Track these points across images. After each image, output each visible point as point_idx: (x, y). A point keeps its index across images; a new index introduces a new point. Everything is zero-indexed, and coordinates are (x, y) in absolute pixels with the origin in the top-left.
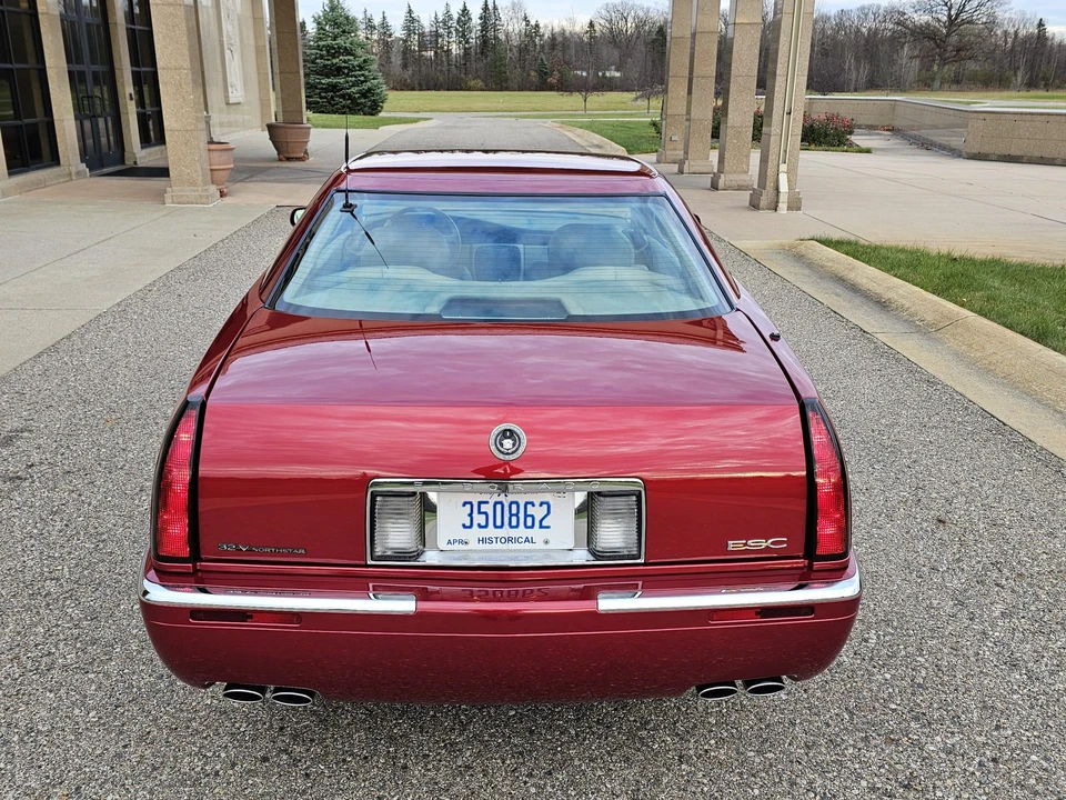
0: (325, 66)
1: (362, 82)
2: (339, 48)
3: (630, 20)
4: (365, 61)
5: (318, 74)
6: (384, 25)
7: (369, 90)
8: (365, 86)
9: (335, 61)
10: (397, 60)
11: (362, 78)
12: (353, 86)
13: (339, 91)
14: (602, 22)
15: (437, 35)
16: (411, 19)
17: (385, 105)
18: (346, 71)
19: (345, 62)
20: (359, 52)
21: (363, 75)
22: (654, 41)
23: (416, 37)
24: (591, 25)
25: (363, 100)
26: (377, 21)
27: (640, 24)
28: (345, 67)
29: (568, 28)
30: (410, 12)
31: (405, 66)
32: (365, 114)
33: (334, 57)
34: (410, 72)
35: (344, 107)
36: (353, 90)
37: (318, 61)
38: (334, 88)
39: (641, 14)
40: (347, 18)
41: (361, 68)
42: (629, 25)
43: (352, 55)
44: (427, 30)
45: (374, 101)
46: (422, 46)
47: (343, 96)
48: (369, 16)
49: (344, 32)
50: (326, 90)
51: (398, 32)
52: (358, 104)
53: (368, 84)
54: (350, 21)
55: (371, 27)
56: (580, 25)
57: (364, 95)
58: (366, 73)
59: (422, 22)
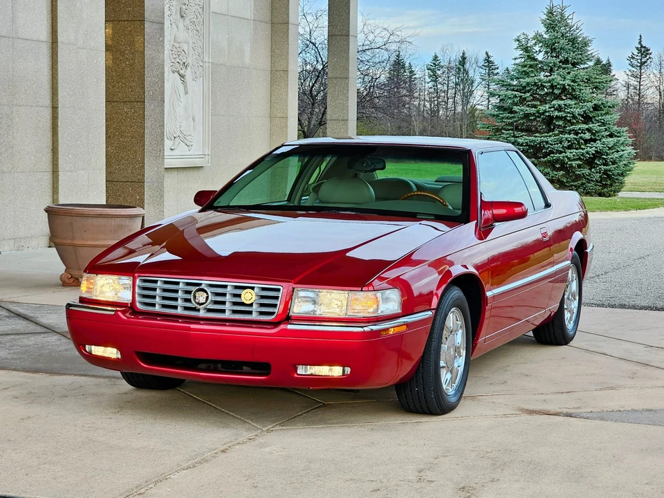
0: (527, 116)
1: (586, 141)
2: (552, 87)
4: (596, 108)
5: (517, 129)
7: (598, 154)
8: (591, 149)
9: (542, 108)
11: (588, 136)
12: (570, 147)
13: (546, 155)
17: (628, 180)
18: (561, 123)
19: (559, 109)
20: (587, 91)
21: (589, 130)
25: (586, 171)
28: (558, 118)
33: (543, 102)
36: (569, 153)
37: (515, 108)
40: (573, 41)
41: (587, 119)
43: (575, 98)
45: (606, 172)
52: (578, 177)
53: (598, 144)
54: (578, 45)
57: (590, 162)
58: (595, 126)
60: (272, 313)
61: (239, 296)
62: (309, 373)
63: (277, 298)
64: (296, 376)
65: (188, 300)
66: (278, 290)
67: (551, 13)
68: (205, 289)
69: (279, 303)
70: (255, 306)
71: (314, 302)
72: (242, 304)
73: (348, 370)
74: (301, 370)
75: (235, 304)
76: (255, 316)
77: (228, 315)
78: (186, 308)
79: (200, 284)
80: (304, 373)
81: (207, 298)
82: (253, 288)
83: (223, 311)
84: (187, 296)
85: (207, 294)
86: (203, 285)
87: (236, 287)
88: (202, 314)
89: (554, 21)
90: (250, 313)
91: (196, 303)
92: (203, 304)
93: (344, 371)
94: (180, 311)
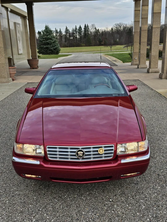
0: (45, 43)
2: (48, 38)
3: (122, 27)
4: (55, 41)
5: (43, 45)
6: (60, 32)
7: (56, 48)
10: (63, 40)
11: (54, 45)
14: (115, 28)
15: (73, 33)
16: (67, 30)
17: (60, 52)
19: (50, 41)
20: (53, 39)
22: (128, 32)
23: (68, 34)
24: (112, 29)
25: (54, 51)
27: (124, 28)
28: (50, 43)
29: (106, 30)
30: (67, 28)
31: (66, 41)
32: (55, 54)
33: (47, 40)
34: (67, 43)
35: (50, 53)
36: (52, 48)
37: (43, 42)
38: (47, 48)
39: (125, 26)
40: (50, 31)
41: (54, 43)
42: (122, 28)
44: (71, 32)
45: (57, 51)
46: (70, 36)
47: (49, 50)
48: (56, 30)
49: (49, 34)
50: (45, 49)
51: (64, 33)
52: (54, 52)
54: (51, 31)
55: (57, 32)
56: (109, 29)
57: (55, 49)
59: (70, 30)
67: (46, 26)
89: (47, 28)
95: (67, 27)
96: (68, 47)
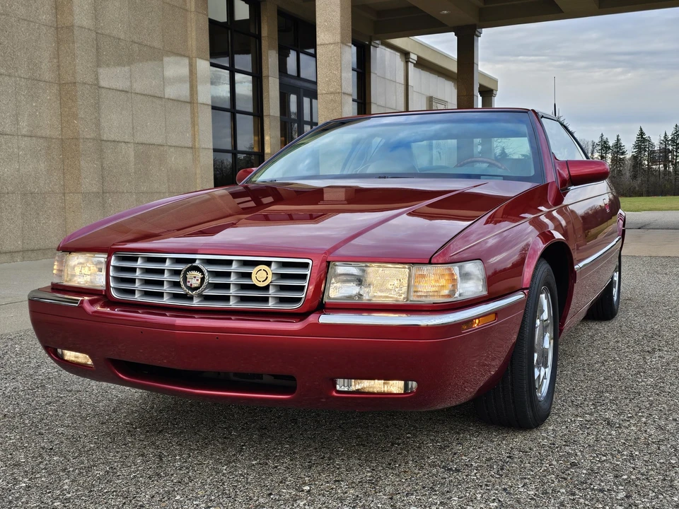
6: (618, 145)
10: (628, 175)
15: (665, 151)
16: (642, 141)
23: (646, 154)
26: (611, 143)
30: (642, 133)
31: (634, 177)
34: (639, 181)
44: (657, 148)
46: (653, 160)
48: (605, 139)
51: (629, 150)
55: (606, 147)
59: (653, 141)
60: (297, 300)
61: (249, 275)
62: (353, 388)
63: (303, 277)
64: (334, 394)
65: (176, 284)
66: (305, 265)
68: (201, 266)
69: (306, 284)
70: (272, 291)
71: (360, 281)
72: (254, 287)
73: (413, 385)
74: (341, 385)
75: (243, 287)
76: (272, 305)
77: (233, 304)
78: (175, 296)
79: (194, 260)
80: (346, 389)
81: (203, 279)
82: (268, 264)
83: (227, 299)
84: (176, 279)
85: (203, 274)
86: (197, 262)
87: (246, 263)
88: (196, 303)
90: (266, 300)
91: (188, 287)
92: (196, 289)
93: (406, 386)
94: (166, 300)
95: (644, 131)
96: (641, 195)
